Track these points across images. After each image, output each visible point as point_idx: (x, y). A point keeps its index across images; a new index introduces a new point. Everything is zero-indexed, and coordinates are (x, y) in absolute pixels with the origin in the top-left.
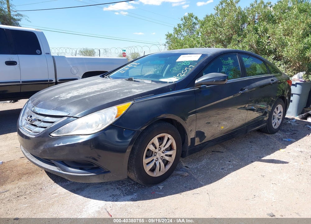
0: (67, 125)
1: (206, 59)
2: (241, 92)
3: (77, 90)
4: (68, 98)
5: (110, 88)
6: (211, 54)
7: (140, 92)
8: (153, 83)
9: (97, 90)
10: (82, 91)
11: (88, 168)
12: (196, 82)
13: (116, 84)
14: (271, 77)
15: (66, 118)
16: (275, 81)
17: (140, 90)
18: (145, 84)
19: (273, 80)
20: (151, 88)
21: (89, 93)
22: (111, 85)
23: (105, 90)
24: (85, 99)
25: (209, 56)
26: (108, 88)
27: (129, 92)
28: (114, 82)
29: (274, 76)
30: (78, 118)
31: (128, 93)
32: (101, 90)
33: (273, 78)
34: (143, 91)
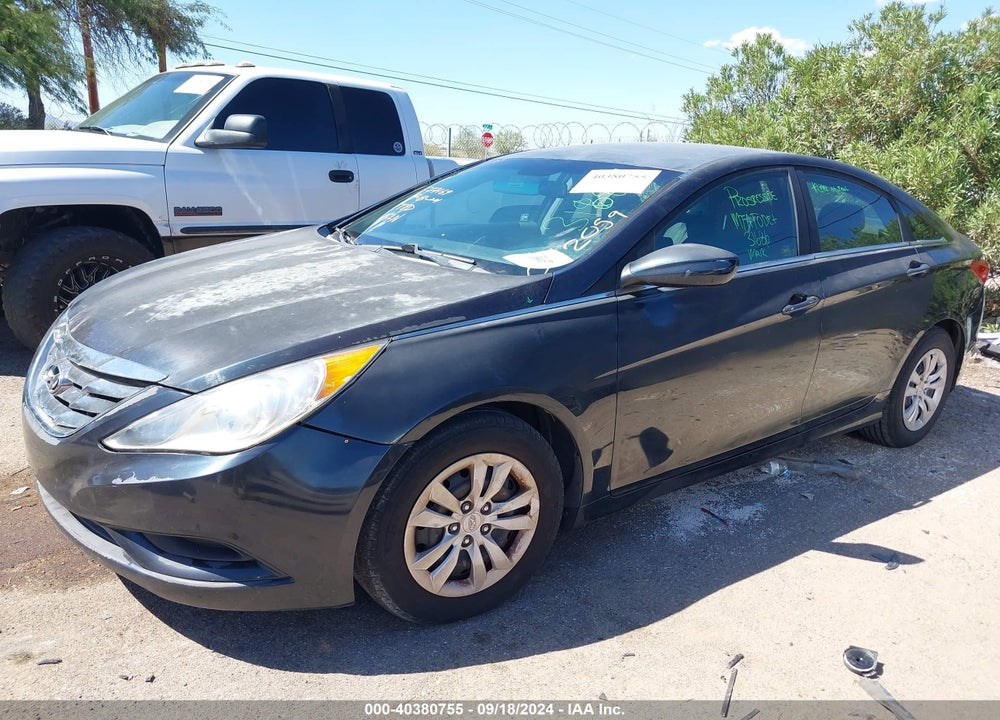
0: (155, 414)
1: (671, 192)
2: (792, 308)
3: (216, 285)
4: (179, 313)
5: (325, 284)
6: (691, 173)
7: (420, 305)
8: (478, 270)
9: (279, 288)
10: (231, 291)
11: (222, 564)
12: (626, 272)
13: (351, 269)
14: (912, 252)
15: (153, 391)
16: (922, 267)
17: (420, 299)
18: (448, 274)
19: (919, 265)
20: (463, 290)
21: (250, 301)
22: (334, 271)
23: (306, 291)
24: (228, 322)
25: (683, 178)
26: (319, 284)
27: (383, 304)
28: (349, 259)
29: (921, 250)
30: (193, 394)
31: (378, 309)
32: (293, 289)
33: (916, 258)
34: (430, 302)
